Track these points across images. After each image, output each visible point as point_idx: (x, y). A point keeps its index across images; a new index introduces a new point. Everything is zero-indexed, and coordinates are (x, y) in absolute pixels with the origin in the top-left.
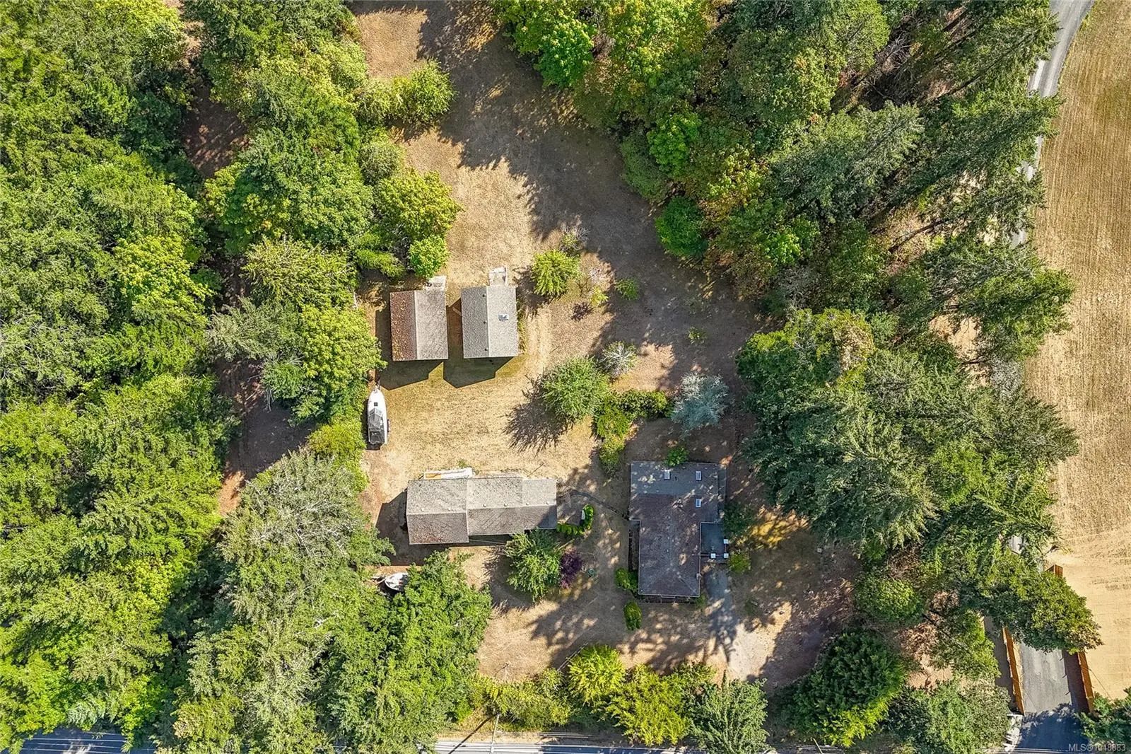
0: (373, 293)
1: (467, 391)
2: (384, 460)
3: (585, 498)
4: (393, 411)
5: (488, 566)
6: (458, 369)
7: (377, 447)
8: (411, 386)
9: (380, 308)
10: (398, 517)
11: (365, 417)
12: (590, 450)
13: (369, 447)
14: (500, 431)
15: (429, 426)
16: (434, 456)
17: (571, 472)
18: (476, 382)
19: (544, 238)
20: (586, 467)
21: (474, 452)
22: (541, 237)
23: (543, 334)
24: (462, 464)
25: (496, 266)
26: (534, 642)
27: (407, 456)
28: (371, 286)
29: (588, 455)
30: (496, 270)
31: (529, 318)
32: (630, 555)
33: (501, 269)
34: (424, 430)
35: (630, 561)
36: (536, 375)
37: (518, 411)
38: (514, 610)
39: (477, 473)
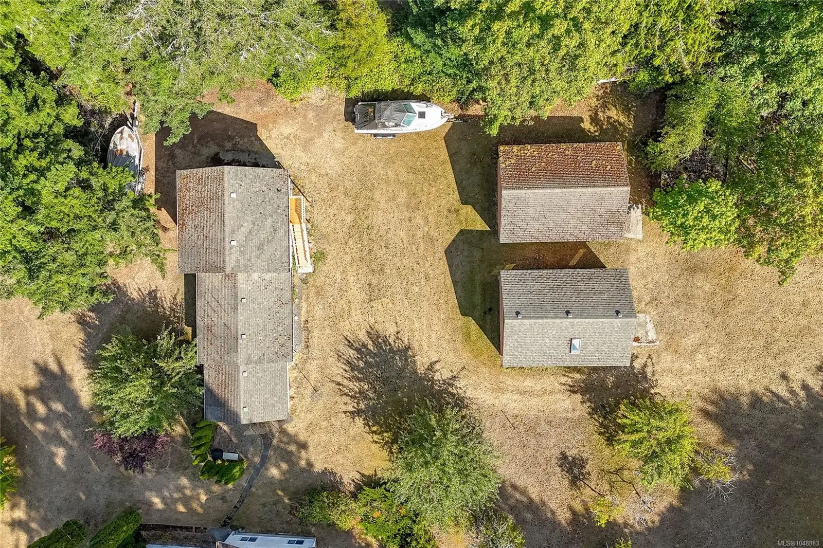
0: (613, 113)
1: (440, 270)
2: (329, 128)
3: (257, 460)
4: (409, 144)
5: (153, 294)
6: (477, 254)
7: (350, 117)
8: (451, 176)
9: (587, 125)
10: (234, 149)
11: (401, 96)
12: (338, 470)
13: (351, 103)
14: (372, 321)
15: (382, 205)
16: (332, 211)
17: (302, 438)
18: (455, 283)
19: (706, 414)
20: (310, 464)
21: (338, 276)
22: (710, 408)
23: (534, 401)
24: (318, 257)
25: (658, 326)
26: (31, 366)
27: (332, 165)
28: (626, 110)
29: (329, 466)
30: (650, 326)
31: (563, 380)
32: (166, 528)
33: (652, 335)
34: (377, 195)
35: (156, 527)
36: (466, 387)
37: (405, 352)
38: (82, 335)
39: (304, 281)
